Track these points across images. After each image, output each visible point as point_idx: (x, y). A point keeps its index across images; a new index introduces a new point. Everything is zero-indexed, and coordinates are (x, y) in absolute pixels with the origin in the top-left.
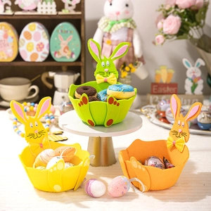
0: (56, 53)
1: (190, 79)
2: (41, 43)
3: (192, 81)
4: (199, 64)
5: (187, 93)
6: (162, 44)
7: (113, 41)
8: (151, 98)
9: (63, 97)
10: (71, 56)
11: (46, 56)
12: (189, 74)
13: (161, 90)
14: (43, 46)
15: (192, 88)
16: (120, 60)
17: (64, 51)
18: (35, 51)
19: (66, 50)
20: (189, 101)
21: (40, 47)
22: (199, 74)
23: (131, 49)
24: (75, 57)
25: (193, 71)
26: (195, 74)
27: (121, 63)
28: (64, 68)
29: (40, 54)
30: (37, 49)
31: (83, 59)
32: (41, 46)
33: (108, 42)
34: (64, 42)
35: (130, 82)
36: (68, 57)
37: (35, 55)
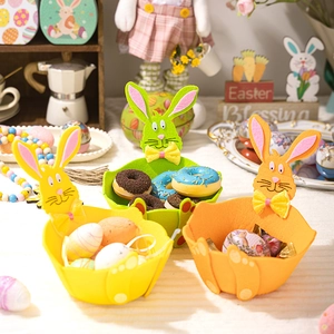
0: (51, 28)
1: (295, 74)
2: (24, 11)
3: (299, 79)
4: (312, 47)
5: (289, 99)
6: (249, 14)
7: (156, 5)
8: (226, 108)
9: (65, 110)
10: (80, 35)
11: (32, 34)
12: (295, 66)
13: (243, 94)
14: (28, 15)
15: (298, 89)
16: (170, 42)
17: (67, 25)
18: (12, 25)
19: (70, 24)
20: (294, 113)
21: (21, 17)
22: (312, 65)
23: (190, 20)
24: (86, 36)
25: (302, 60)
26: (306, 65)
27: (172, 46)
28: (66, 57)
29: (21, 30)
30: (16, 21)
31: (101, 40)
32: (23, 16)
33: (148, 9)
34: (65, 8)
35: (186, 78)
36: (74, 37)
37: (11, 33)
